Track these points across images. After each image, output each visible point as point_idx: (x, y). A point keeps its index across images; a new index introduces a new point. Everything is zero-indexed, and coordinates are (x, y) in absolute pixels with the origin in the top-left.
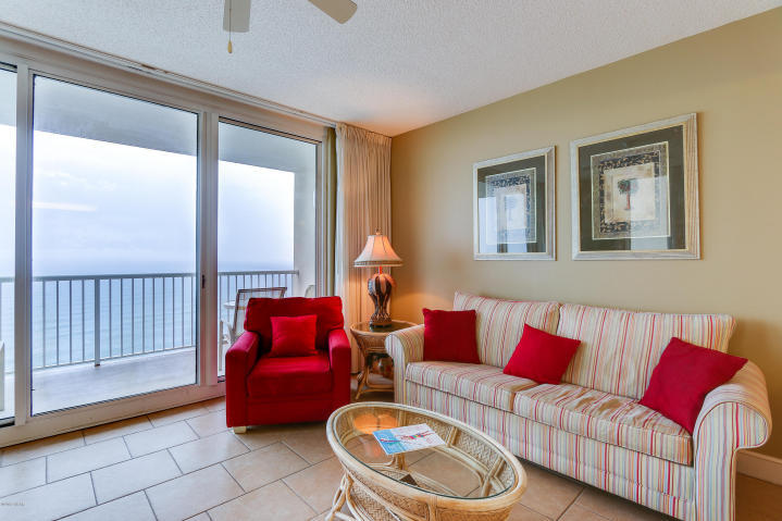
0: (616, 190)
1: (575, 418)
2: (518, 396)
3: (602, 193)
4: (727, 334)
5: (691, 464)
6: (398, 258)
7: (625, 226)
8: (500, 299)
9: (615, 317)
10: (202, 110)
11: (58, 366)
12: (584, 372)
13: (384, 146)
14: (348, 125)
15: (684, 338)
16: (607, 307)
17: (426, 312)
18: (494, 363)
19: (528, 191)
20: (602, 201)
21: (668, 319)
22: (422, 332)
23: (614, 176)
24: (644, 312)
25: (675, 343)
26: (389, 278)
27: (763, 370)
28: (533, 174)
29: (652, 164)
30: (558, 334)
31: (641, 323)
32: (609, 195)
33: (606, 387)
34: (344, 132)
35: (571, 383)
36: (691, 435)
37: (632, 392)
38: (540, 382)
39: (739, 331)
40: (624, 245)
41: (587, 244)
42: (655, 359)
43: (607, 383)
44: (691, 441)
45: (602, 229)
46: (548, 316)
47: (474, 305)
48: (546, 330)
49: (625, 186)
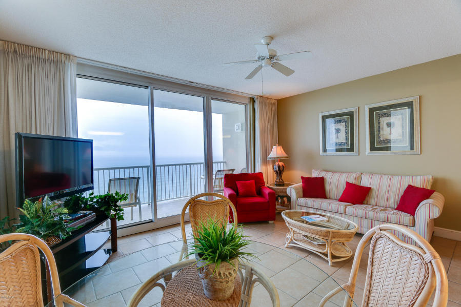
0: (385, 126)
1: (371, 214)
2: (348, 207)
3: (379, 127)
4: (430, 183)
5: (414, 226)
6: (287, 156)
7: (389, 141)
8: (334, 172)
9: (385, 178)
10: (205, 96)
11: (166, 200)
12: (373, 199)
13: (274, 104)
14: (260, 96)
15: (413, 185)
16: (382, 174)
17: (302, 178)
18: (334, 198)
19: (346, 126)
20: (379, 131)
21: (407, 178)
22: (301, 186)
23: (384, 121)
24: (397, 175)
25: (410, 187)
26: (283, 164)
27: (444, 196)
28: (348, 118)
29: (401, 116)
30: (361, 185)
31: (396, 180)
32: (382, 128)
33: (382, 205)
34: (259, 100)
35: (367, 204)
36: (414, 216)
37: (392, 206)
38: (354, 204)
39: (435, 182)
40: (388, 149)
41: (373, 148)
42: (402, 193)
43: (382, 203)
44: (414, 218)
45: (379, 142)
46: (357, 178)
47: (322, 174)
48: (356, 184)
49: (389, 125)
